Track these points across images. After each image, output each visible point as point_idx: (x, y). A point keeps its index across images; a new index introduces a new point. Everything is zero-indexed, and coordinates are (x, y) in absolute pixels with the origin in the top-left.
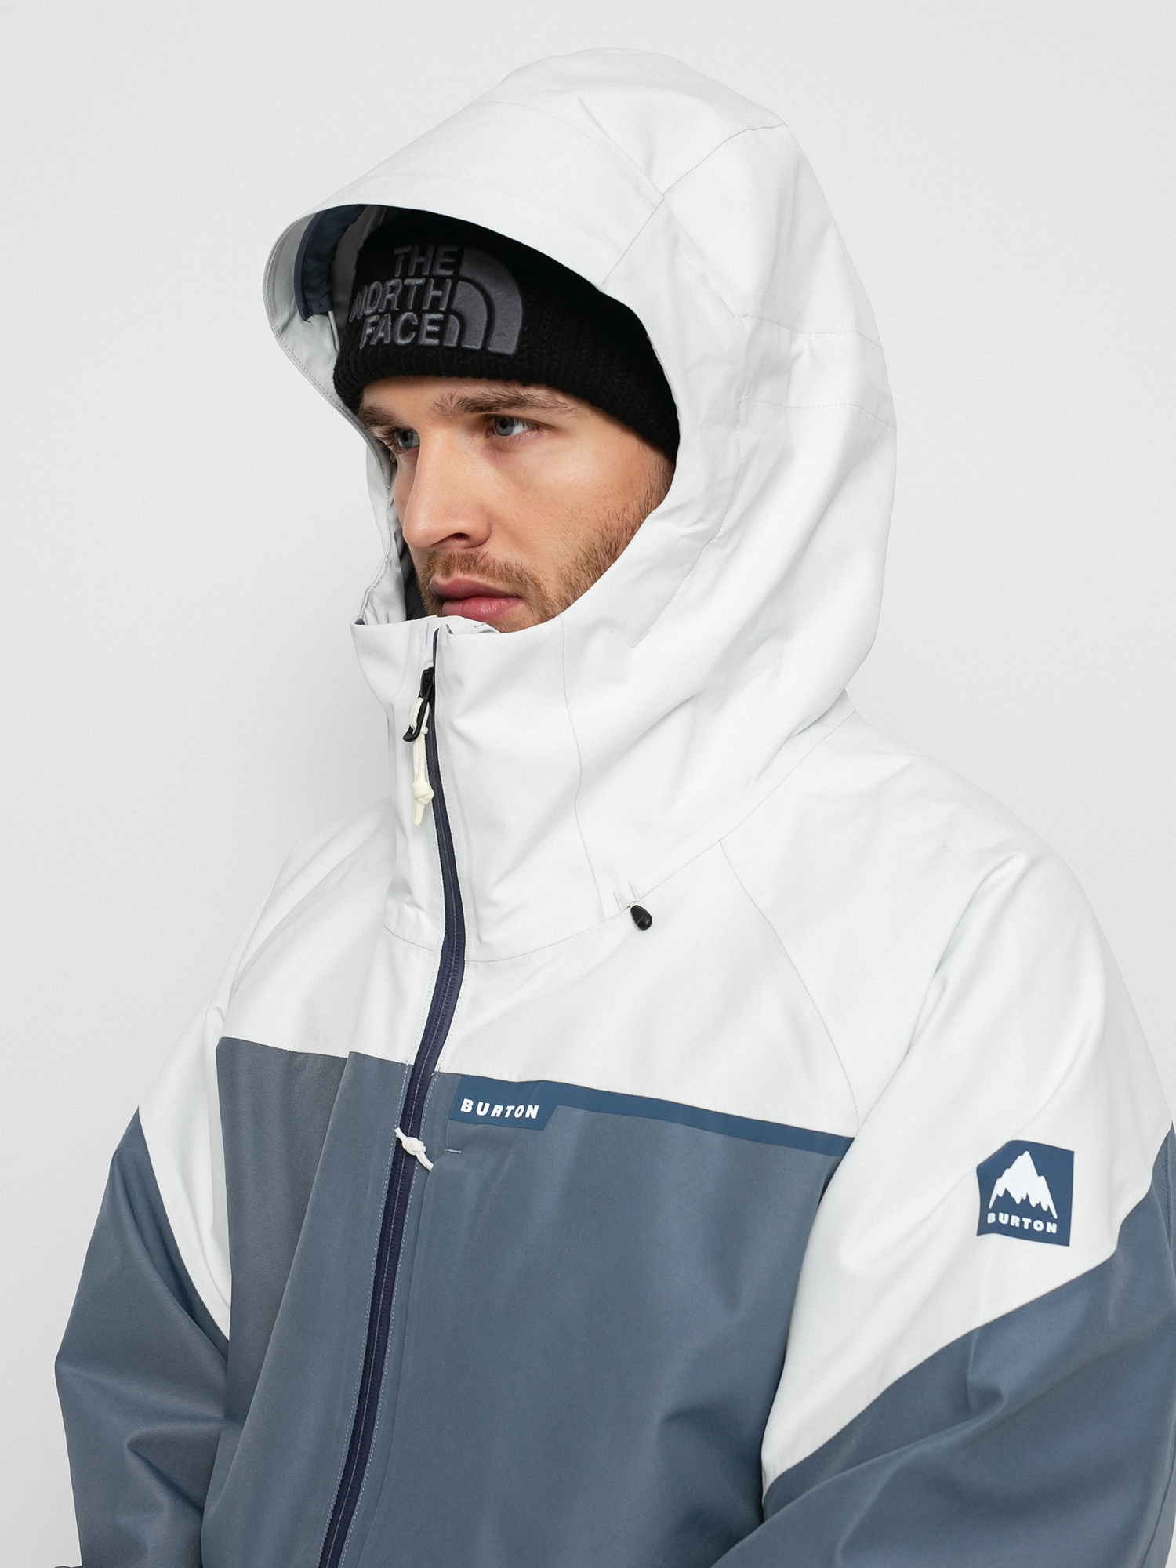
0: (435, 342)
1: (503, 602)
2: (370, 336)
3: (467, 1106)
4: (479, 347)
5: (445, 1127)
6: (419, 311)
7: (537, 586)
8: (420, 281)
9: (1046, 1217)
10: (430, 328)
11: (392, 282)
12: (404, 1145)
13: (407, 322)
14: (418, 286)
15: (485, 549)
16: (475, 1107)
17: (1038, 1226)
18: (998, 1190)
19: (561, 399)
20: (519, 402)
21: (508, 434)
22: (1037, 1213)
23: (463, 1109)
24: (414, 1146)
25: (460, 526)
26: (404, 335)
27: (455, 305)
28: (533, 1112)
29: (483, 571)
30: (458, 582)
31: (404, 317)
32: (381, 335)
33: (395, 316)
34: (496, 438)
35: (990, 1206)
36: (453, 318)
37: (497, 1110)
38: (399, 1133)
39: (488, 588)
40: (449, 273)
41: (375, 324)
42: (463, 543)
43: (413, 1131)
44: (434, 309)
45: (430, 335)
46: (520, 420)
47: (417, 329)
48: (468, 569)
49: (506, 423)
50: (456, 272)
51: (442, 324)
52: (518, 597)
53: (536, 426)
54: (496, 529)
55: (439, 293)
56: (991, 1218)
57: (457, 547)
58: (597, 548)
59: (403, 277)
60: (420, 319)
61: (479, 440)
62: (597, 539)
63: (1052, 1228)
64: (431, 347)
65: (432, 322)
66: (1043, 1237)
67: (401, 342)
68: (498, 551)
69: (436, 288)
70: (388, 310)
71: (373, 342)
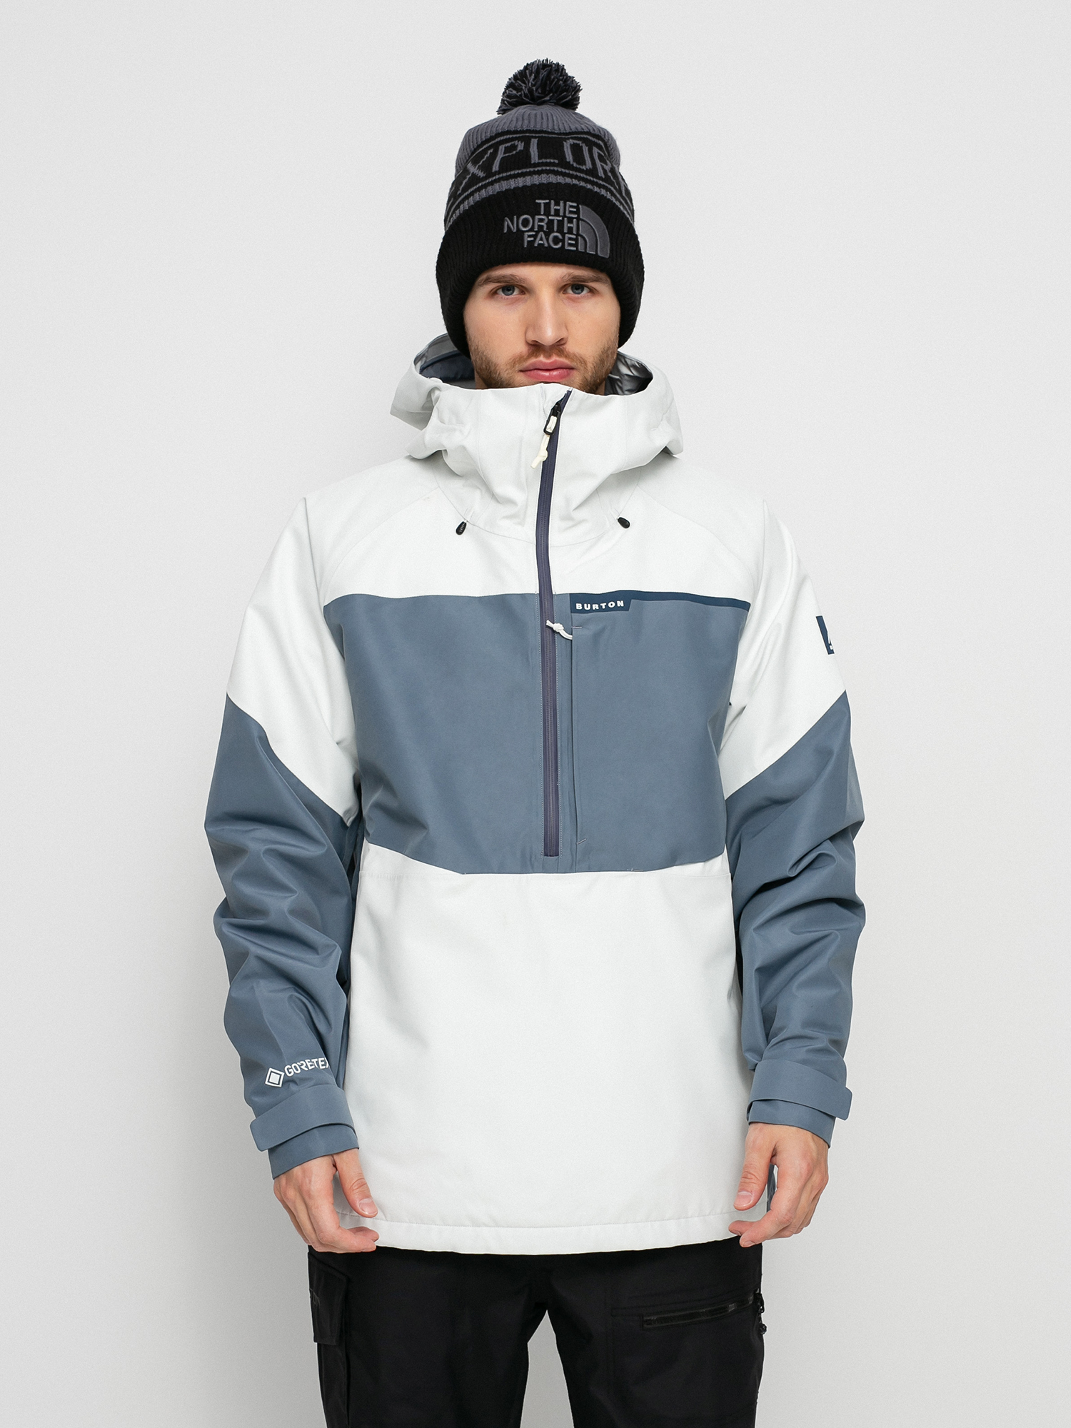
12: (554, 629)
14: (558, 221)
30: (541, 362)
46: (587, 287)
50: (579, 216)
51: (576, 240)
60: (564, 237)
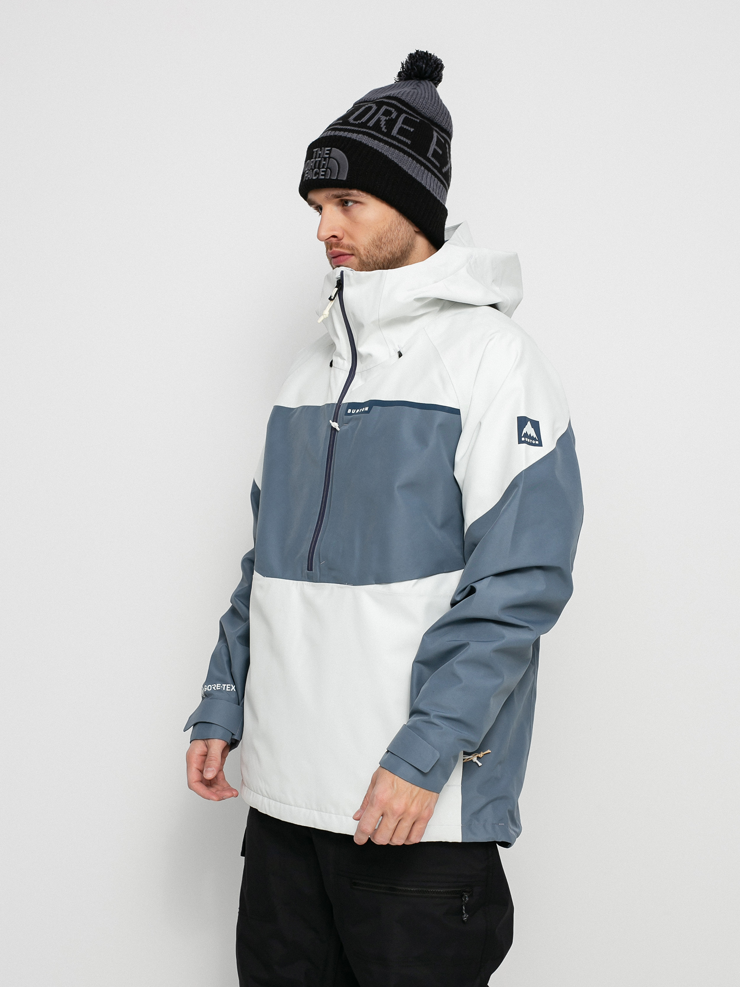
0: (323, 177)
1: (348, 256)
2: (306, 177)
3: (349, 411)
4: (335, 178)
5: (343, 418)
6: (319, 168)
7: (358, 250)
8: (320, 159)
9: (535, 439)
10: (322, 173)
11: (312, 160)
13: (316, 172)
15: (342, 241)
16: (351, 411)
17: (534, 442)
18: (524, 431)
19: (361, 193)
20: (348, 195)
21: (347, 206)
22: (533, 438)
23: (348, 412)
24: (335, 425)
25: (335, 233)
26: (315, 175)
27: (329, 166)
28: (367, 409)
29: (341, 247)
31: (315, 170)
32: (309, 176)
33: (313, 170)
34: (345, 207)
35: (522, 436)
36: (328, 169)
37: (358, 411)
38: (331, 421)
39: (343, 253)
40: (328, 156)
41: (307, 173)
42: (336, 239)
43: (335, 420)
44: (323, 168)
45: (322, 175)
47: (318, 174)
48: (337, 247)
49: (346, 202)
52: (353, 255)
53: (356, 202)
54: (345, 235)
55: (325, 162)
56: (523, 439)
57: (334, 240)
58: (376, 239)
59: (316, 158)
61: (340, 208)
62: (375, 236)
63: (537, 442)
64: (322, 179)
65: (323, 171)
66: (535, 445)
67: (314, 178)
68: (346, 241)
69: (324, 161)
70: (311, 169)
71: (307, 179)
